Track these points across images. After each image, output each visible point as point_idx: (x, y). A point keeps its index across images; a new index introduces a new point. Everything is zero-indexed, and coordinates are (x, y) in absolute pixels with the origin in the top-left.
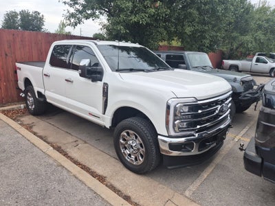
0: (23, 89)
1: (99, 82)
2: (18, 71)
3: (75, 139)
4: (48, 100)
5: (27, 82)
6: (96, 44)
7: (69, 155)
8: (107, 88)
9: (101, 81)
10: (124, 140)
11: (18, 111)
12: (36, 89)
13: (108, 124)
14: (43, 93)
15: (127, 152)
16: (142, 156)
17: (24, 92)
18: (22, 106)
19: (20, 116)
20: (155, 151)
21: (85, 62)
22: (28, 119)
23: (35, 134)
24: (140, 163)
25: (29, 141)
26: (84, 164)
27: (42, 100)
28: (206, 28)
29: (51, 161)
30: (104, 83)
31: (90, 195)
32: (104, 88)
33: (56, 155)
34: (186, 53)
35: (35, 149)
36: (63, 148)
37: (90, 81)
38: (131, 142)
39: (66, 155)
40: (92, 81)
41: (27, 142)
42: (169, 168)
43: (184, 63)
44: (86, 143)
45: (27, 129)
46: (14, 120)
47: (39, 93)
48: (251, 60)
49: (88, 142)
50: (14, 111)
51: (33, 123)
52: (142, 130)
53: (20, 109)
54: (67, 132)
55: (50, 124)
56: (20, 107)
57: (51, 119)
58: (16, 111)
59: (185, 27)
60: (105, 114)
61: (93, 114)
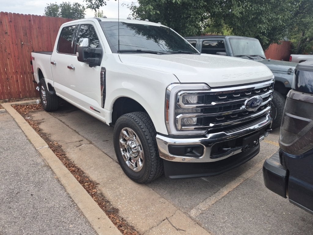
0: (38, 81)
1: (98, 67)
2: (33, 61)
3: (81, 138)
4: (57, 94)
6: (100, 21)
7: (67, 155)
8: (105, 73)
10: (125, 140)
14: (52, 85)
15: (128, 155)
16: (142, 160)
17: (39, 85)
18: (38, 101)
19: (32, 112)
22: (40, 115)
24: (139, 169)
25: (26, 136)
26: (79, 167)
27: (52, 93)
29: (39, 160)
30: (102, 68)
31: (66, 203)
32: (101, 74)
34: (228, 37)
35: (29, 146)
36: (63, 147)
41: (24, 137)
42: (172, 177)
44: (91, 143)
46: (25, 115)
47: (49, 85)
49: (93, 142)
50: (28, 107)
51: (44, 119)
52: (141, 127)
53: (35, 104)
54: (75, 131)
55: (61, 121)
56: (36, 102)
57: (64, 116)
58: (30, 106)
59: (233, 7)
60: (105, 107)
61: (94, 108)
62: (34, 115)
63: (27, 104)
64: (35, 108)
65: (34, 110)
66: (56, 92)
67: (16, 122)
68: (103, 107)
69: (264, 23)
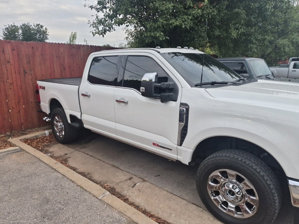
0: (48, 112)
2: (41, 91)
4: (86, 126)
5: (55, 103)
6: (159, 52)
7: (130, 200)
8: (188, 110)
9: (176, 101)
10: (215, 181)
11: (43, 139)
12: (68, 112)
13: (186, 159)
14: (79, 117)
16: (250, 206)
17: (48, 116)
18: (47, 132)
19: (47, 146)
20: (277, 201)
21: (149, 77)
22: (58, 149)
23: (74, 169)
24: (246, 216)
25: (73, 182)
26: (156, 215)
27: (77, 125)
28: (253, 30)
29: (116, 215)
30: (182, 104)
32: (182, 111)
33: (118, 203)
34: (247, 59)
35: (86, 196)
36: (118, 190)
37: (158, 102)
38: (231, 186)
39: (126, 200)
40: (162, 101)
41: (72, 183)
43: (245, 72)
45: (62, 163)
46: (41, 151)
47: (73, 117)
48: (288, 66)
49: (146, 179)
50: (38, 140)
51: (66, 154)
52: (257, 171)
53: (45, 136)
54: (113, 166)
55: (88, 154)
56: (45, 134)
57: (85, 147)
58: (40, 139)
59: (231, 30)
60: (183, 145)
61: (159, 145)
62: (51, 149)
63: (37, 138)
64: (48, 141)
65: (47, 143)
66: (83, 124)
67: (44, 162)
68: (181, 145)
69: (254, 43)
